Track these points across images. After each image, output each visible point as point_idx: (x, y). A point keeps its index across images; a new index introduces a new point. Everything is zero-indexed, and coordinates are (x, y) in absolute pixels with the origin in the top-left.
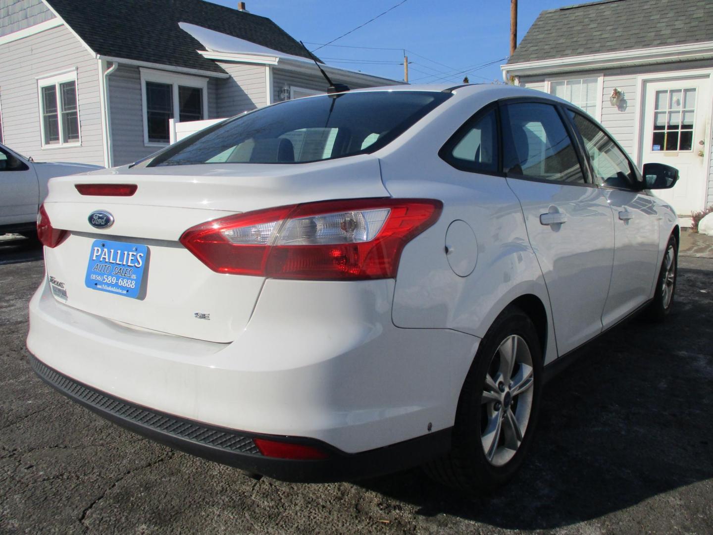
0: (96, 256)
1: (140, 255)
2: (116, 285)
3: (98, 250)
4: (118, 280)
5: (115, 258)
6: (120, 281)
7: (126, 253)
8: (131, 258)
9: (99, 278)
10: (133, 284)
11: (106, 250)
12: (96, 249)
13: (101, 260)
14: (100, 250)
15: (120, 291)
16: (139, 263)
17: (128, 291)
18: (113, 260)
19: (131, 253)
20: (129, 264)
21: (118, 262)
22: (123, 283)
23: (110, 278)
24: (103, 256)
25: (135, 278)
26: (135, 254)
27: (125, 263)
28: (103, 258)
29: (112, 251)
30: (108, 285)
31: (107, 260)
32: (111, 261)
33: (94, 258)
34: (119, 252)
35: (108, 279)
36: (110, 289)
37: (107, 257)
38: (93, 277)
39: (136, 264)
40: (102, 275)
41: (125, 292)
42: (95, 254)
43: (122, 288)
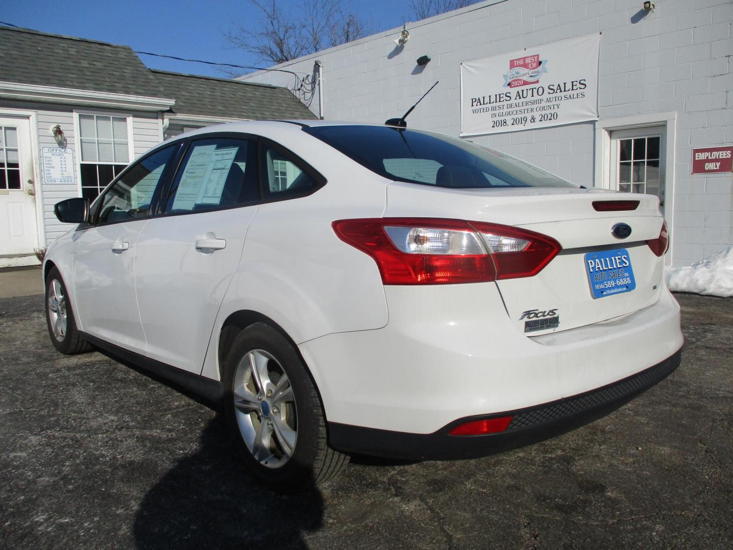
0: (592, 268)
1: (624, 257)
2: (617, 286)
3: (591, 262)
4: (615, 282)
5: (607, 266)
6: (617, 282)
7: (613, 258)
8: (618, 261)
9: (602, 286)
10: (629, 280)
11: (597, 260)
12: (589, 261)
13: (597, 270)
14: (592, 262)
15: (621, 290)
16: (626, 264)
17: (627, 287)
18: (605, 267)
19: (617, 258)
20: (619, 266)
21: (610, 268)
22: (620, 282)
23: (609, 282)
24: (597, 267)
25: (628, 275)
26: (620, 257)
27: (615, 267)
28: (598, 268)
29: (602, 260)
30: (610, 289)
31: (601, 269)
32: (604, 269)
33: (592, 271)
34: (607, 259)
35: (608, 284)
36: (613, 291)
37: (600, 266)
38: (597, 287)
39: (624, 265)
40: (602, 283)
41: (625, 289)
42: (591, 267)
43: (621, 286)
